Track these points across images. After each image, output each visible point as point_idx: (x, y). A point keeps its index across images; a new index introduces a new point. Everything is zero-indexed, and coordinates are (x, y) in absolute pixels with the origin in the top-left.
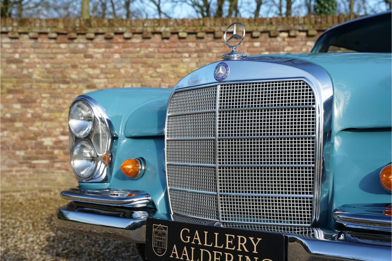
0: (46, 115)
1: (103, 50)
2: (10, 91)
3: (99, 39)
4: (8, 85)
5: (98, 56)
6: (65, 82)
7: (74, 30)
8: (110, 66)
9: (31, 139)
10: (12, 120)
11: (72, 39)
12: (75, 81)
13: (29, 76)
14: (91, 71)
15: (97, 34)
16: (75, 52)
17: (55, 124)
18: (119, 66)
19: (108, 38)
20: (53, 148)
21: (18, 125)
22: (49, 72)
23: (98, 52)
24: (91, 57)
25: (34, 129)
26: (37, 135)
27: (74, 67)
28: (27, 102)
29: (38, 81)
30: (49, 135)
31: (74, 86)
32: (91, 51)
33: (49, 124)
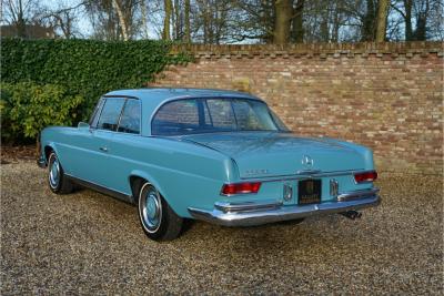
0: (370, 114)
1: (418, 66)
2: (344, 96)
3: (417, 57)
4: (344, 92)
5: (414, 70)
6: (387, 91)
7: (397, 51)
8: (423, 78)
9: (358, 131)
10: (345, 117)
11: (394, 58)
12: (394, 90)
13: (360, 85)
14: (407, 82)
15: (414, 54)
16: (395, 67)
17: (377, 121)
18: (431, 78)
19: (425, 57)
20: (374, 139)
21: (350, 121)
22: (375, 82)
23: (414, 68)
24: (409, 71)
25: (361, 124)
26: (362, 129)
27: (394, 78)
28: (357, 105)
29: (365, 89)
30: (372, 129)
31: (393, 93)
32: (408, 66)
33: (372, 122)
